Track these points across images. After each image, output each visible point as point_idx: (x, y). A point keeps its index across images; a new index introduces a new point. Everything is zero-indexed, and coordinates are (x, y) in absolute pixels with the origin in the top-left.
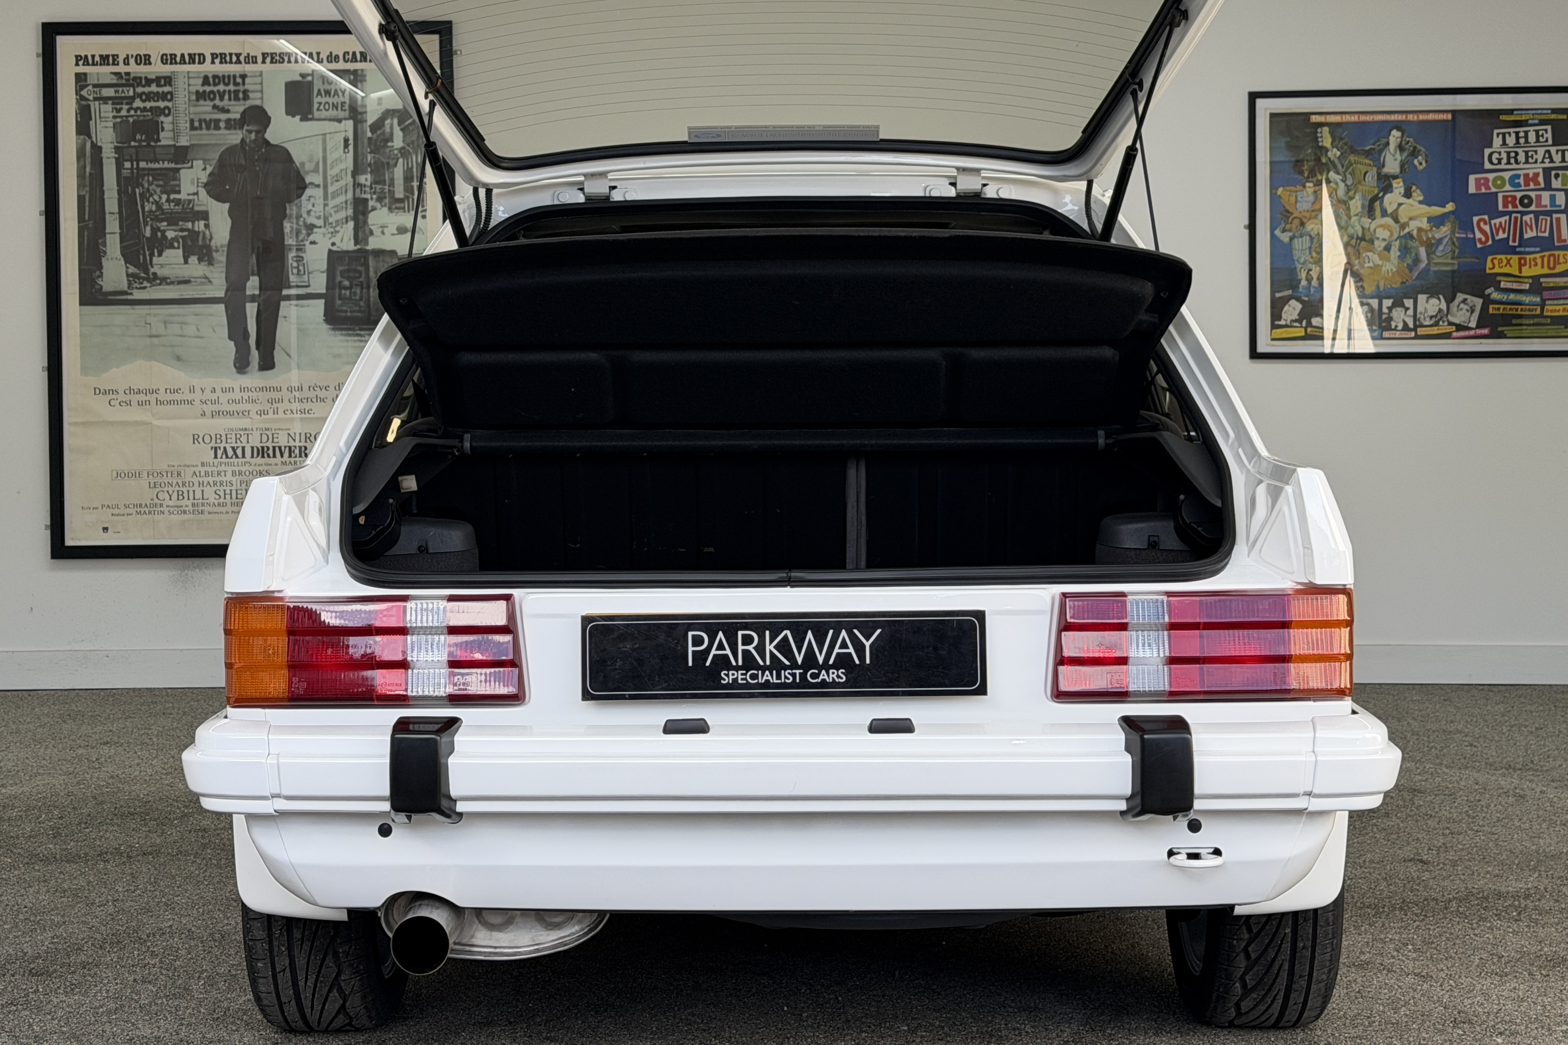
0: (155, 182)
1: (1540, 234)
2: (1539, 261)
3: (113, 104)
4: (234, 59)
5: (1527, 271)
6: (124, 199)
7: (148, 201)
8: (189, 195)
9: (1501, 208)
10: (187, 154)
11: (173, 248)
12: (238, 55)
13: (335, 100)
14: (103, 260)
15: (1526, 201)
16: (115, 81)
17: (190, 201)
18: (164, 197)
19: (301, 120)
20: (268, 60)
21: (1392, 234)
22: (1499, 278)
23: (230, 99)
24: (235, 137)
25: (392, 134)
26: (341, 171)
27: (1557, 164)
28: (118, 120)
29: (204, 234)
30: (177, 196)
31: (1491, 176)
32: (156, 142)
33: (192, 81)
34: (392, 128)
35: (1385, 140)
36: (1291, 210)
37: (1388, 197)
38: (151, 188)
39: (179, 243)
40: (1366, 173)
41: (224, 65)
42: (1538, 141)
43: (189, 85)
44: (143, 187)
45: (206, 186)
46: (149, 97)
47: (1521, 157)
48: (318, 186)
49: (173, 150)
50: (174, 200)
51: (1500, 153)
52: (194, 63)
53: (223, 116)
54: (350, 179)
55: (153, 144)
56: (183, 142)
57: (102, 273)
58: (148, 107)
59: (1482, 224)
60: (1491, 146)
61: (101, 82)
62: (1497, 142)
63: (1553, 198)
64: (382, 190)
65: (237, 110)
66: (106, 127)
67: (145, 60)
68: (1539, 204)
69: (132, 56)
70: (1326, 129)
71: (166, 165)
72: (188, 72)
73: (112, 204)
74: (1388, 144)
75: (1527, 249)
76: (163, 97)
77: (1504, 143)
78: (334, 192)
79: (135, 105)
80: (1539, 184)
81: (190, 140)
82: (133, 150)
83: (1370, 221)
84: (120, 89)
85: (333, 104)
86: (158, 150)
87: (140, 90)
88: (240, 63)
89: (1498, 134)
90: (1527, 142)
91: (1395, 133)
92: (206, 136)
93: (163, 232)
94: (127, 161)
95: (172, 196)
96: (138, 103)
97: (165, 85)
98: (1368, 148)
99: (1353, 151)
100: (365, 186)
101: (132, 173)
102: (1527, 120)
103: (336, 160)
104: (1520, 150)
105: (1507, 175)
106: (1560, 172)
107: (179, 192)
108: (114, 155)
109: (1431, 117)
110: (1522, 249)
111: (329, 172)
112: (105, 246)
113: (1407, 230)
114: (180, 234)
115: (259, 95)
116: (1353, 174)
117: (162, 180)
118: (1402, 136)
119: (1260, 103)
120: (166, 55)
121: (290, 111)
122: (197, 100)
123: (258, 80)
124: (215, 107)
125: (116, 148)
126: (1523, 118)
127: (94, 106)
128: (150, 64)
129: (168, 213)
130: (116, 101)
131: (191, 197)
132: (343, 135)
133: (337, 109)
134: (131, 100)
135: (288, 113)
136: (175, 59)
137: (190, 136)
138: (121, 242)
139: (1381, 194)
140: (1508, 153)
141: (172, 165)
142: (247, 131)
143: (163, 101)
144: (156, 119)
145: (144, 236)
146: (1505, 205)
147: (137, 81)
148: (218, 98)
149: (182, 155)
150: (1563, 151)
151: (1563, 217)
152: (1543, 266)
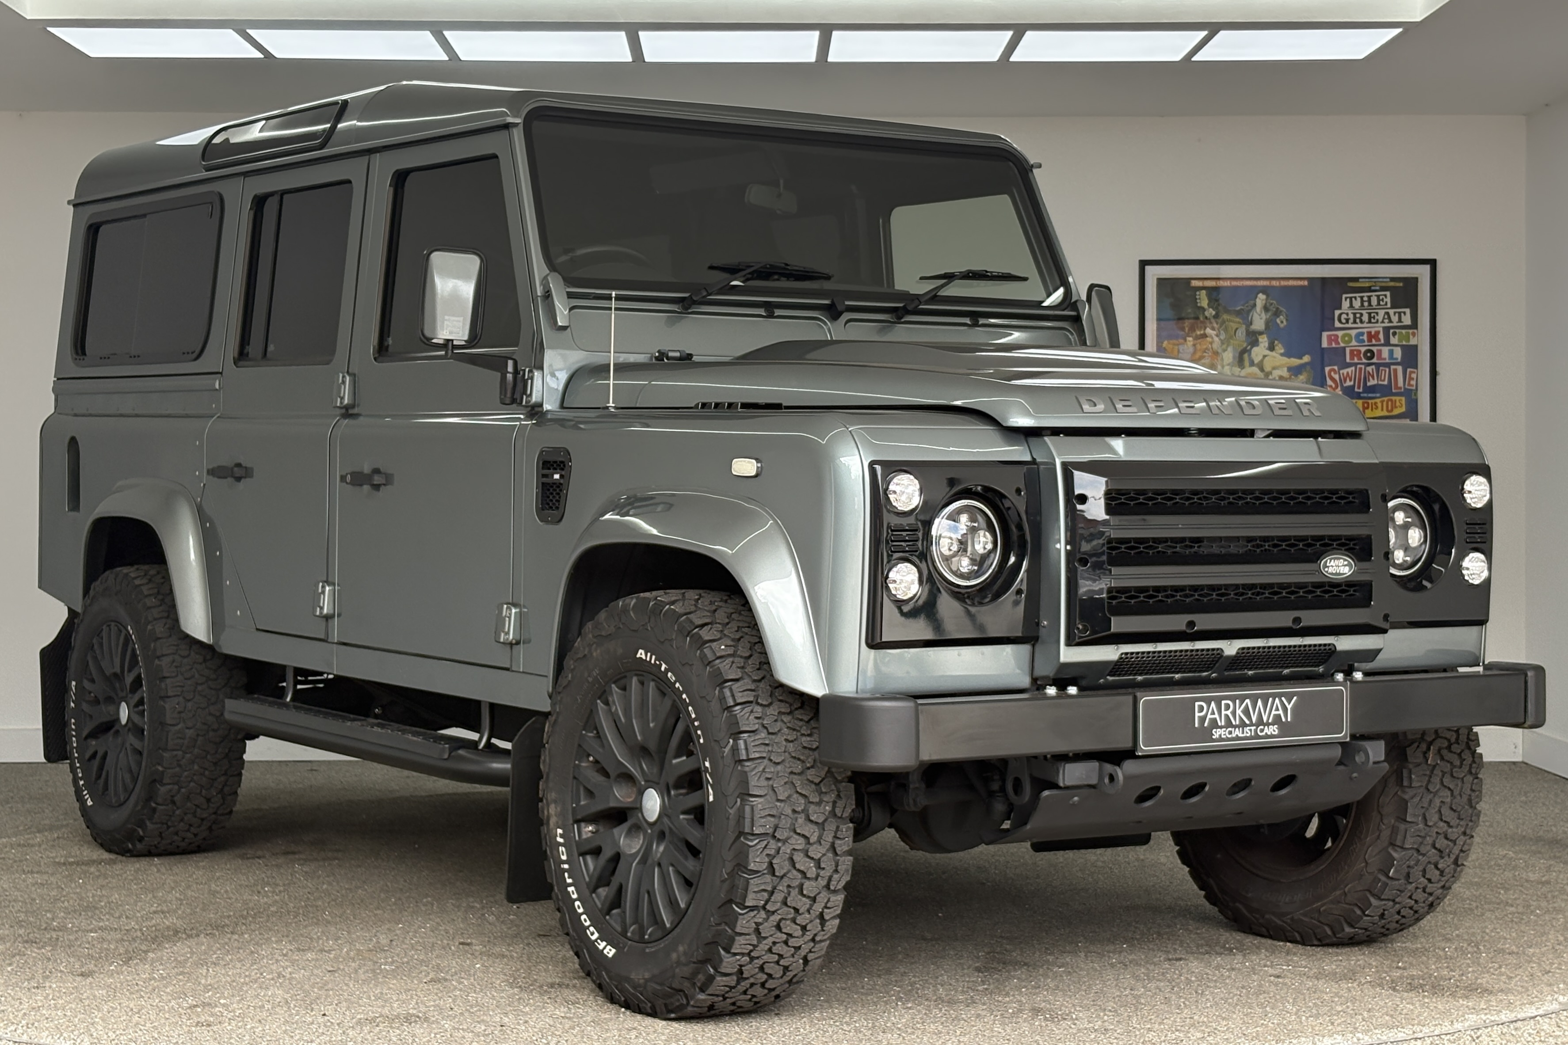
1: (1380, 383)
2: (1379, 405)
5: (1370, 414)
9: (1348, 360)
15: (1370, 355)
27: (1395, 324)
31: (1340, 333)
35: (1252, 302)
37: (1255, 350)
40: (1237, 329)
42: (1379, 304)
47: (1365, 318)
51: (1347, 314)
59: (1332, 373)
60: (1340, 308)
62: (1346, 304)
63: (1391, 353)
68: (1380, 357)
70: (1204, 292)
74: (1255, 305)
75: (1370, 395)
77: (1351, 306)
80: (1379, 340)
83: (1240, 369)
89: (1346, 299)
90: (1370, 305)
91: (1261, 297)
98: (1239, 308)
99: (1227, 311)
102: (1370, 287)
104: (1364, 312)
105: (1353, 333)
106: (1397, 331)
109: (1291, 283)
110: (1365, 395)
116: (1226, 330)
118: (1267, 299)
119: (1148, 269)
126: (1367, 285)
139: (1249, 348)
140: (1355, 314)
146: (1352, 358)
150: (1400, 313)
151: (1400, 369)
152: (1382, 410)
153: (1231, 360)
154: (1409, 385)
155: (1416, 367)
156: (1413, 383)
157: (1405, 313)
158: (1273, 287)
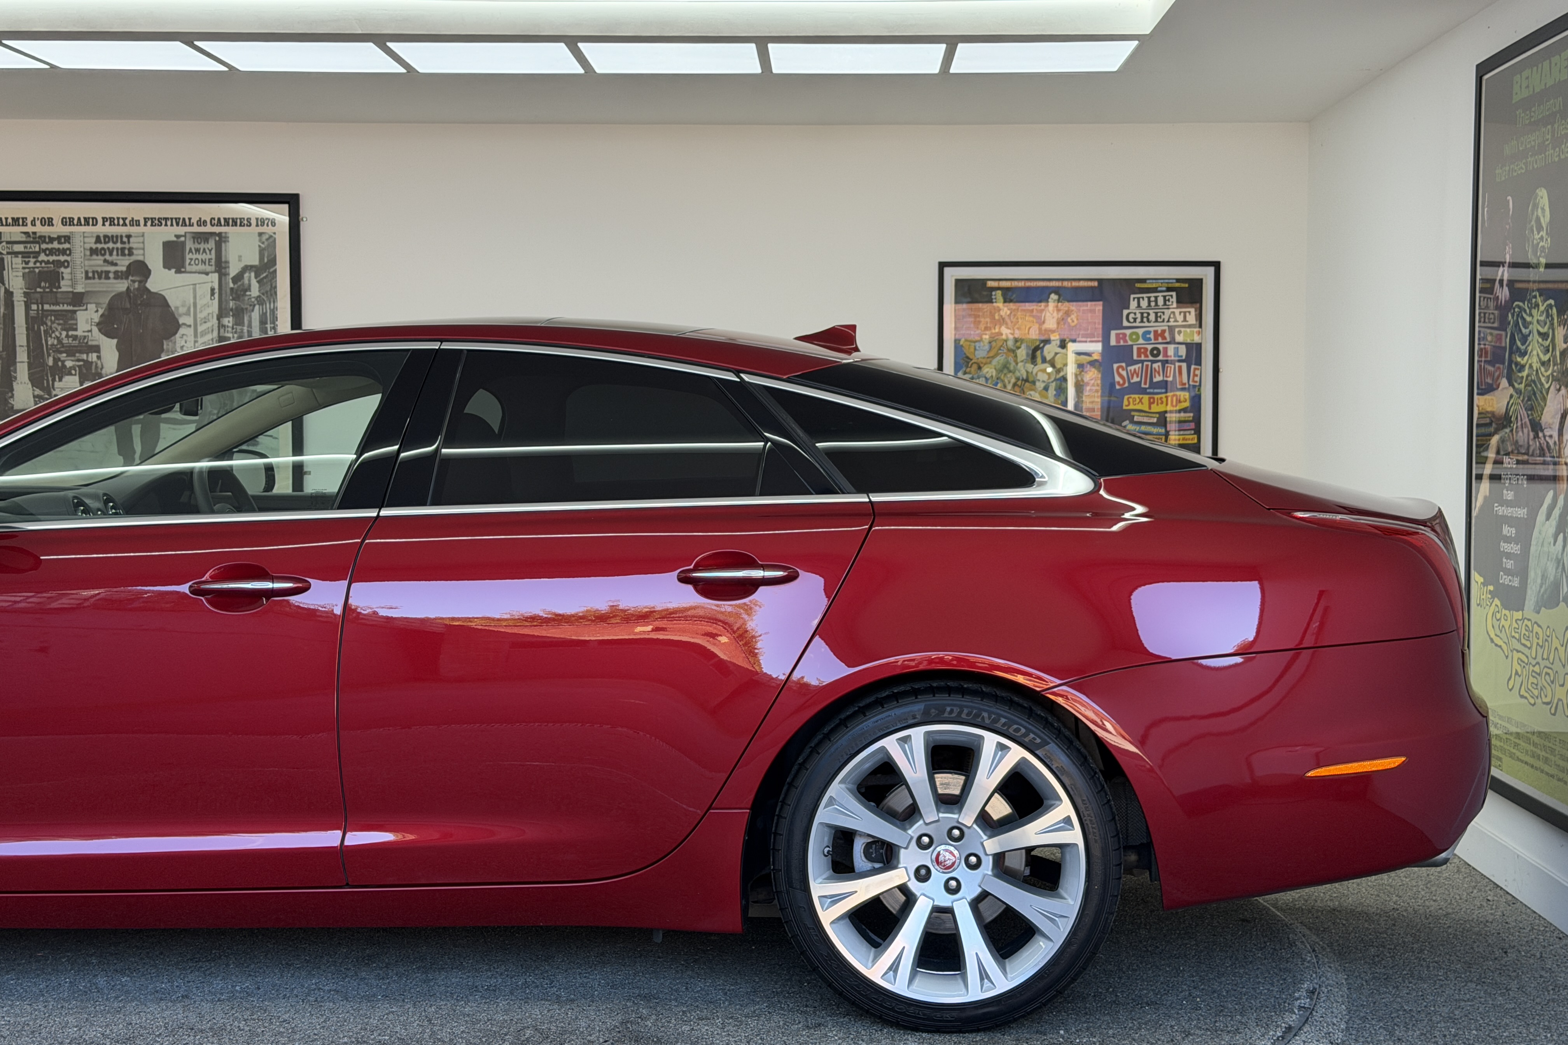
0: (57, 322)
1: (1165, 379)
2: (1164, 400)
3: (23, 257)
4: (121, 222)
5: (1156, 408)
6: (31, 335)
7: (51, 336)
8: (84, 332)
9: (1135, 357)
10: (82, 298)
11: (71, 374)
12: (124, 219)
13: (204, 257)
14: (14, 384)
15: (1155, 352)
16: (24, 239)
17: (85, 337)
18: (64, 333)
19: (176, 272)
20: (149, 223)
21: (1049, 378)
22: (1133, 413)
23: (118, 255)
24: (122, 286)
25: (250, 285)
26: (209, 314)
27: (1180, 323)
28: (27, 270)
29: (96, 364)
30: (74, 333)
31: (1128, 332)
32: (57, 289)
33: (86, 240)
34: (249, 280)
35: (1045, 302)
36: (971, 357)
37: (1047, 347)
38: (53, 326)
39: (76, 371)
40: (1029, 328)
41: (113, 227)
42: (1165, 304)
43: (84, 243)
44: (47, 325)
45: (98, 324)
46: (52, 252)
47: (1152, 317)
48: (190, 326)
49: (71, 295)
50: (72, 336)
51: (1135, 314)
52: (88, 225)
53: (112, 269)
54: (215, 321)
55: (55, 290)
56: (80, 289)
57: (13, 395)
58: (51, 261)
59: (1120, 370)
60: (1128, 308)
61: (13, 239)
62: (1133, 304)
63: (1176, 350)
64: (242, 330)
65: (123, 263)
66: (17, 276)
67: (49, 222)
68: (1166, 355)
69: (38, 219)
70: (999, 293)
71: (66, 307)
72: (84, 233)
73: (21, 338)
74: (1047, 305)
75: (1156, 391)
76: (63, 252)
77: (1139, 306)
78: (202, 331)
79: (40, 259)
80: (1164, 338)
81: (85, 287)
82: (38, 296)
83: (1033, 366)
84: (29, 246)
85: (202, 260)
86: (59, 295)
87: (44, 246)
88: (126, 225)
89: (1134, 299)
90: (1156, 304)
91: (1053, 297)
92: (97, 285)
93: (63, 362)
94: (34, 303)
95: (71, 333)
96: (42, 257)
97: (65, 243)
98: (1032, 308)
99: (1020, 310)
100: (228, 327)
101: (38, 313)
102: (1157, 288)
103: (205, 305)
104: (1151, 312)
105: (1140, 331)
106: (1183, 330)
107: (76, 330)
108: (23, 299)
109: (1082, 284)
110: (1152, 391)
111: (200, 316)
112: (15, 372)
113: (1061, 374)
114: (77, 363)
115: (141, 252)
116: (1019, 329)
117: (62, 319)
118: (1059, 299)
119: (947, 270)
120: (66, 218)
121: (167, 265)
122: (91, 255)
123: (141, 239)
124: (105, 261)
125: (24, 293)
126: (1154, 286)
127: (7, 259)
128: (53, 225)
129: (67, 346)
130: (25, 255)
131: (86, 334)
132: (210, 285)
133: (205, 264)
134: (36, 254)
135: (165, 267)
136: (73, 222)
137: (86, 284)
138: (29, 370)
139: (1042, 345)
140: (1142, 314)
141: (71, 308)
142: (131, 280)
143: (63, 255)
144: (57, 270)
145: (47, 365)
146: (1139, 355)
147: (42, 239)
148: (107, 253)
149: (78, 299)
150: (1185, 313)
151: (1184, 365)
152: (1167, 404)
153: (1024, 357)
154: (1194, 381)
155: (1200, 365)
156: (1197, 379)
157: (1189, 312)
158: (1065, 288)
